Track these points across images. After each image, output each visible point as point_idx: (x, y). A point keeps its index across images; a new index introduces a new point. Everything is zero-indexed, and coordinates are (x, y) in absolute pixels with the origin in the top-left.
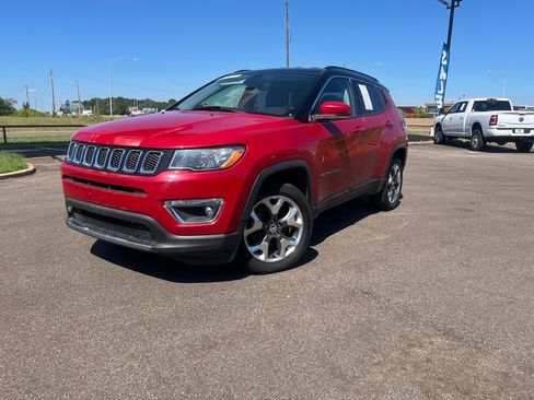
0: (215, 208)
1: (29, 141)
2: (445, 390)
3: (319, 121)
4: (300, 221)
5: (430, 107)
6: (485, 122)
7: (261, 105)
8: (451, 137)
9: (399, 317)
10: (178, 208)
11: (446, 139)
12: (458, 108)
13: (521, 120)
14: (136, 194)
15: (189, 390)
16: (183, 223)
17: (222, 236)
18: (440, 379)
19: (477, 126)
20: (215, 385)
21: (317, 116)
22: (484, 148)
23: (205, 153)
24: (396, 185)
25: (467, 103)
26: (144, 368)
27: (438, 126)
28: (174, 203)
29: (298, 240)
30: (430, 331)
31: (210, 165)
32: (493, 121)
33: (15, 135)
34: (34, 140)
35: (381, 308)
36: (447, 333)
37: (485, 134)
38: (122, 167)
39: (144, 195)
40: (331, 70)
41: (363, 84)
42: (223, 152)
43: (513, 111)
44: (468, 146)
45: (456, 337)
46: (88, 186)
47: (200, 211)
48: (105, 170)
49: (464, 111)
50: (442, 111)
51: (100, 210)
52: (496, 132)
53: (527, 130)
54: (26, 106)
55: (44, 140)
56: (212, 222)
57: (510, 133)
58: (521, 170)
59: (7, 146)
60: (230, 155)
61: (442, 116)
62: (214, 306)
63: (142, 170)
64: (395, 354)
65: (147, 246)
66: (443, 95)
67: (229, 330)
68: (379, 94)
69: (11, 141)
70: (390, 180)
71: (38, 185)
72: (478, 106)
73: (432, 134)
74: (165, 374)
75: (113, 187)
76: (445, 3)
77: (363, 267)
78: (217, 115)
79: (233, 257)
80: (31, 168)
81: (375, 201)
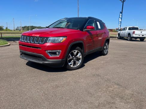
0: (59, 52)
1: (8, 37)
2: (117, 97)
3: (86, 31)
4: (81, 57)
5: (117, 29)
6: (131, 33)
7: (71, 27)
8: (122, 37)
9: (106, 81)
10: (49, 53)
11: (121, 38)
12: (124, 29)
13: (141, 32)
14: (39, 49)
15: (52, 96)
16: (51, 56)
17: (61, 60)
18: (116, 95)
19: (129, 34)
20: (59, 95)
21: (86, 30)
22: (131, 40)
23: (56, 38)
24: (107, 49)
25: (127, 28)
26: (41, 92)
27: (119, 34)
28: (48, 51)
29: (80, 62)
30: (114, 84)
31: (58, 42)
32: (134, 33)
33: (4, 36)
34: (9, 37)
35: (101, 79)
36: (118, 84)
37: (131, 36)
38: (35, 42)
39: (41, 49)
40: (89, 18)
41: (98, 22)
42: (61, 38)
43: (139, 30)
44: (127, 40)
45: (120, 85)
46: (26, 47)
47: (55, 53)
48: (30, 43)
49: (126, 30)
50: (120, 30)
51: (29, 53)
52: (134, 36)
53: (143, 35)
54: (7, 28)
55: (12, 37)
56: (58, 56)
57: (138, 36)
58: (141, 46)
59: (2, 38)
60: (63, 39)
61: (120, 31)
62: (59, 78)
63: (40, 43)
64: (104, 89)
65: (41, 62)
66: (120, 26)
67: (62, 83)
68: (102, 24)
69: (3, 37)
70: (105, 47)
71: (11, 48)
72: (130, 29)
73: (117, 36)
74: (46, 93)
75: (33, 47)
76: (121, 1)
77: (97, 69)
78: (59, 29)
79: (63, 65)
80: (9, 44)
81: (101, 53)
